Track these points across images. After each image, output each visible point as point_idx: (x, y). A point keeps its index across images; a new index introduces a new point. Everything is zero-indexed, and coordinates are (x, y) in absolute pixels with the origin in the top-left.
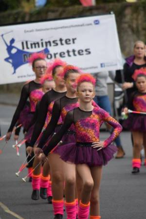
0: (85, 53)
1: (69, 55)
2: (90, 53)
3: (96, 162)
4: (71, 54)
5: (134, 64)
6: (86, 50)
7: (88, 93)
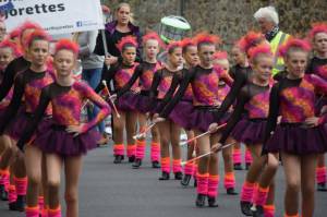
0: (57, 9)
1: (38, 12)
2: (63, 9)
3: (69, 152)
4: (41, 10)
5: (116, 31)
6: (59, 6)
7: (65, 64)
